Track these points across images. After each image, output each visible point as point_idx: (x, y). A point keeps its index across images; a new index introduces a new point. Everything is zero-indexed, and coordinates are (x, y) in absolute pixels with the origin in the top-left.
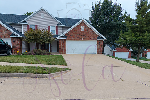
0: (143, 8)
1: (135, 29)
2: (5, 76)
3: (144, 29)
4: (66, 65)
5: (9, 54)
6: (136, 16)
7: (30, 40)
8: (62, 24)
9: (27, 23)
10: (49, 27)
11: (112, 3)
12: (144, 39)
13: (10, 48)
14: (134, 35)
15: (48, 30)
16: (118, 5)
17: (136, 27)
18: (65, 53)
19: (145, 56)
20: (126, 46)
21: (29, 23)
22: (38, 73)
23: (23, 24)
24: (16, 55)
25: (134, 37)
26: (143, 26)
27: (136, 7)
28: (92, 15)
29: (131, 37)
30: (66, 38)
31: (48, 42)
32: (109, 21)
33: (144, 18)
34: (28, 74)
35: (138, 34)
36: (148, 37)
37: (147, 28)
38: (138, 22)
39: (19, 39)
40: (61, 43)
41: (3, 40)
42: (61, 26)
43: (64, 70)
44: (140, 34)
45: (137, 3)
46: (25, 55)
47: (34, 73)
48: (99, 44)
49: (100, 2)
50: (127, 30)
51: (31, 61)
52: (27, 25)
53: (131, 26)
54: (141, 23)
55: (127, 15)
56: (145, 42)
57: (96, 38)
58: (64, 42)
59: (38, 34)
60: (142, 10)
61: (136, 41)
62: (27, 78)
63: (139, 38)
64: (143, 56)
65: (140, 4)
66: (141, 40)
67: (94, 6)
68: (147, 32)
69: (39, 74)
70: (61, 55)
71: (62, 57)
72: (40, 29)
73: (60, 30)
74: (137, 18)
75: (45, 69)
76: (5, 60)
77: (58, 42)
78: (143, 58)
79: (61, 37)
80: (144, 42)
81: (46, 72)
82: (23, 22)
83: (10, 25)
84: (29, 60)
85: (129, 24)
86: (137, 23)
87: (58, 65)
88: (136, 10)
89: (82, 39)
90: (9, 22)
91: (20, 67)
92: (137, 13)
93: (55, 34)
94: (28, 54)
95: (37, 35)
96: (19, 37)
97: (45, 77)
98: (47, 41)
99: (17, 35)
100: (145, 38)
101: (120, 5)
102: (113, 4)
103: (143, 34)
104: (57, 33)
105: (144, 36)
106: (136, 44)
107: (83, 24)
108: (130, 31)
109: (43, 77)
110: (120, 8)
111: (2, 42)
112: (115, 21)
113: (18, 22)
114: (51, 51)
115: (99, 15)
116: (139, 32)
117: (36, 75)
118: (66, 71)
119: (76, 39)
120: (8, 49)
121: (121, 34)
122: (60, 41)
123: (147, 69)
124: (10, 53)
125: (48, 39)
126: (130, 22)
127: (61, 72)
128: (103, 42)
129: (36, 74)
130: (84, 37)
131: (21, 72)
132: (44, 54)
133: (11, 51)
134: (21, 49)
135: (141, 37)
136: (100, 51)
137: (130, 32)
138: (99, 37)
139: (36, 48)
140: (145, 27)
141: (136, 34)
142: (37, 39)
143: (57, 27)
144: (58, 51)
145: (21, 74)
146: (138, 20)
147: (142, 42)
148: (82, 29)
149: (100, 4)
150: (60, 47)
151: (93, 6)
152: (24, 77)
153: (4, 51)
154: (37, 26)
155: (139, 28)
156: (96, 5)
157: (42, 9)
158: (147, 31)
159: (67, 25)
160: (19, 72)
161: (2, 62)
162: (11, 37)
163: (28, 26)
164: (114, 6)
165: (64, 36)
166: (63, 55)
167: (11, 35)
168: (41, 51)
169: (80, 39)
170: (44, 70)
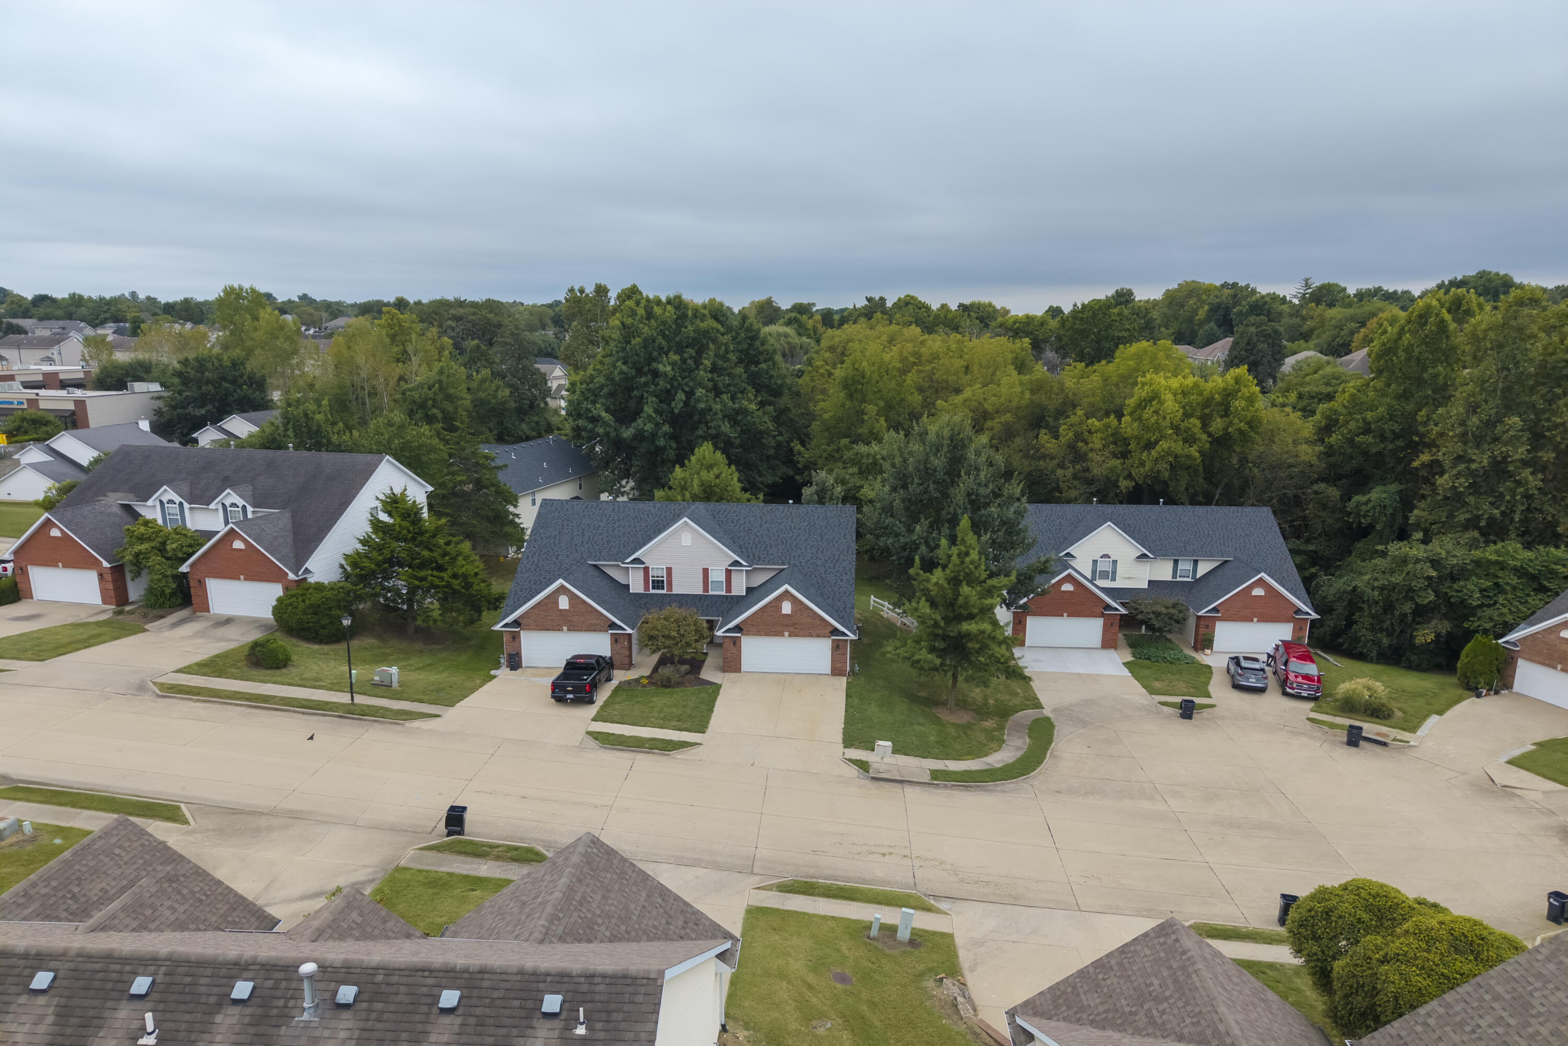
8: (745, 564)
10: (706, 571)
18: (738, 669)
21: (648, 562)
23: (632, 570)
30: (739, 635)
39: (626, 637)
40: (728, 645)
42: (742, 570)
48: (836, 650)
52: (644, 567)
57: (828, 633)
58: (734, 643)
73: (739, 580)
79: (728, 631)
82: (634, 561)
89: (786, 634)
93: (723, 593)
99: (624, 629)
107: (787, 595)
119: (767, 635)
122: (725, 641)
130: (792, 629)
134: (630, 656)
136: (840, 669)
138: (837, 631)
143: (728, 573)
150: (724, 654)
157: (686, 521)
159: (764, 559)
163: (646, 570)
165: (738, 628)
167: (610, 627)
169: (779, 634)
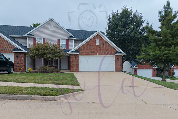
0: (167, 18)
1: (160, 43)
2: (4, 98)
3: (170, 42)
4: (78, 85)
5: (10, 72)
6: (160, 27)
7: (36, 55)
8: (74, 37)
9: (33, 36)
10: (59, 40)
11: (131, 13)
12: (170, 54)
13: (12, 64)
14: (158, 49)
15: (57, 43)
16: (138, 15)
17: (160, 40)
18: (77, 70)
19: (172, 74)
20: (150, 62)
21: (35, 36)
22: (44, 95)
23: (29, 37)
24: (19, 73)
25: (159, 52)
26: (168, 39)
27: (159, 17)
28: (109, 26)
29: (154, 52)
30: (78, 53)
31: (56, 58)
32: (129, 33)
33: (169, 30)
34: (33, 96)
35: (163, 48)
36: (174, 51)
37: (173, 41)
38: (163, 34)
39: (23, 55)
40: (72, 58)
41: (4, 56)
42: (73, 39)
43: (76, 92)
44: (165, 48)
45: (160, 13)
46: (30, 73)
47: (40, 95)
48: (117, 60)
49: (117, 12)
50: (149, 44)
51: (36, 81)
52: (33, 37)
53: (154, 39)
54: (166, 35)
55: (149, 27)
56: (172, 58)
57: (114, 52)
58: (76, 58)
59: (46, 48)
60: (166, 21)
61: (160, 56)
62: (31, 101)
63: (164, 53)
64: (170, 74)
65: (163, 14)
66: (167, 55)
67: (111, 17)
68: (173, 46)
69: (46, 96)
70: (73, 73)
71: (74, 75)
72: (48, 43)
73: (71, 43)
74: (161, 30)
75: (53, 89)
76: (5, 80)
77: (69, 58)
78: (170, 76)
79: (73, 52)
80: (170, 57)
81: (54, 93)
82: (29, 34)
83: (13, 38)
84: (34, 79)
85: (151, 37)
86: (161, 35)
87: (69, 85)
88: (160, 21)
89: (98, 54)
90: (13, 35)
91: (23, 87)
92: (160, 24)
93: (66, 49)
94: (33, 72)
95: (44, 49)
96: (23, 52)
97: (53, 100)
98: (56, 56)
99: (21, 50)
100: (171, 52)
101: (141, 16)
102: (133, 14)
103: (169, 48)
104: (68, 47)
105: (170, 50)
106: (161, 59)
107: (98, 36)
108: (154, 44)
109: (50, 99)
110: (141, 18)
111: (3, 57)
112: (136, 33)
113: (23, 35)
114: (60, 69)
115: (117, 27)
116: (164, 46)
117: (41, 97)
118: (78, 92)
119: (90, 54)
120: (10, 66)
121: (143, 48)
122: (71, 56)
123: (175, 90)
124: (12, 71)
125: (57, 55)
126: (152, 35)
127: (72, 93)
128: (121, 58)
129: (42, 95)
130: (100, 51)
131: (24, 94)
132: (52, 72)
133: (13, 69)
134: (25, 65)
135: (167, 52)
136: (119, 68)
137: (153, 46)
138: (117, 52)
139: (43, 65)
140: (171, 40)
141: (161, 48)
142: (44, 54)
143: (68, 40)
144: (69, 69)
145: (25, 96)
146: (162, 31)
147: (168, 57)
148: (98, 42)
149: (117, 14)
150: (71, 63)
151: (109, 16)
152: (28, 100)
153: (5, 68)
154: (44, 39)
155: (164, 42)
156: (113, 15)
157: (51, 20)
158: (174, 44)
159: (80, 38)
160: (22, 94)
161: (2, 81)
162: (13, 51)
163: (34, 39)
164: (134, 16)
165: (77, 51)
166: (75, 73)
167: (14, 50)
168: (49, 68)
169: (94, 54)
170: (51, 91)
